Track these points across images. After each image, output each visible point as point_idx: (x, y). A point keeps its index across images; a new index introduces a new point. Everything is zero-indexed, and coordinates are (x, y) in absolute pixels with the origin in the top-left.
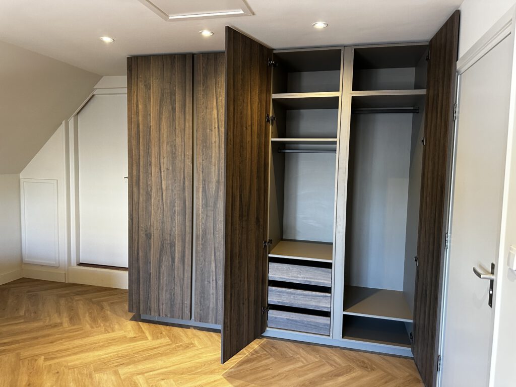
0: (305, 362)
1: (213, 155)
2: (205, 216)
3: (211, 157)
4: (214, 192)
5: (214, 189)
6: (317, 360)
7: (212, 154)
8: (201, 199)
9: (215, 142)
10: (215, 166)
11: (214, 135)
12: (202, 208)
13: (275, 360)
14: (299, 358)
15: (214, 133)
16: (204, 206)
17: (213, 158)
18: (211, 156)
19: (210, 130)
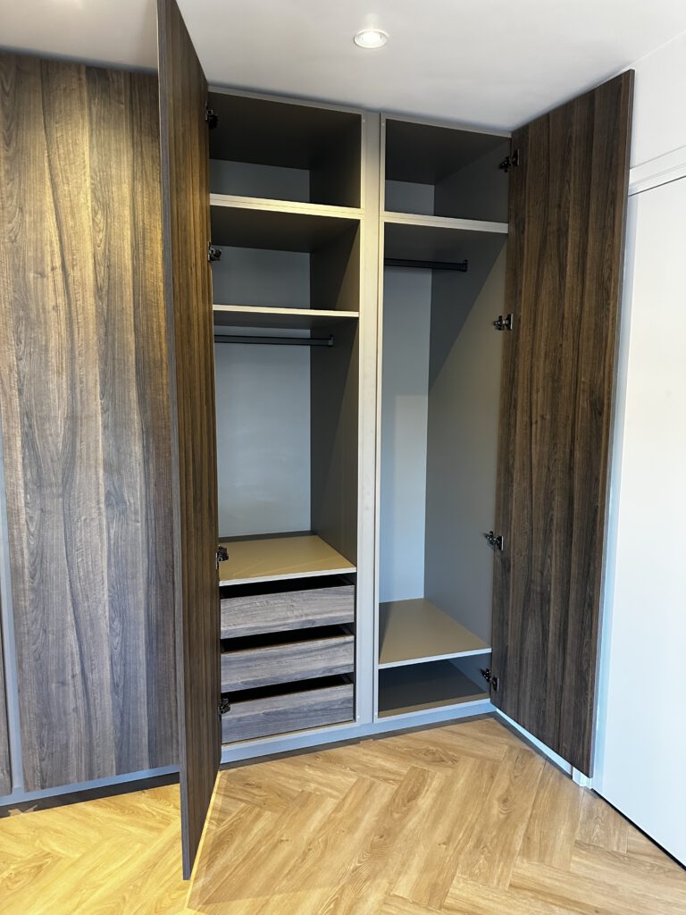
0: (335, 793)
1: (52, 344)
2: (38, 512)
3: (47, 350)
4: (60, 445)
5: (60, 439)
6: (354, 780)
7: (47, 341)
8: (20, 468)
9: (56, 308)
10: (59, 373)
11: (51, 288)
12: (26, 494)
13: (277, 815)
14: (316, 789)
15: (51, 284)
16: (30, 485)
17: (52, 354)
18: (46, 345)
19: (36, 272)
